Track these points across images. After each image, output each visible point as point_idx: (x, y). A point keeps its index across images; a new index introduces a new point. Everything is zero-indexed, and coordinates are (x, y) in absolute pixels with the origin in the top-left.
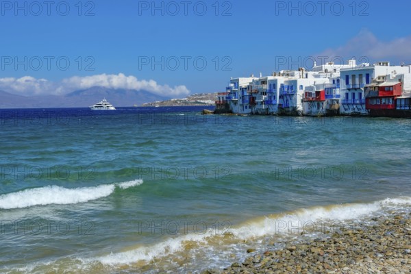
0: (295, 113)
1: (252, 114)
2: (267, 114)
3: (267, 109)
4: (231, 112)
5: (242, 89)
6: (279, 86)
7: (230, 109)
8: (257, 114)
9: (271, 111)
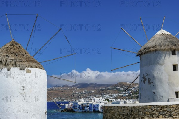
0: (99, 112)
1: (83, 112)
2: (89, 112)
3: (89, 111)
4: (74, 111)
5: (80, 105)
6: (93, 105)
7: (73, 110)
8: (85, 112)
9: (90, 111)
